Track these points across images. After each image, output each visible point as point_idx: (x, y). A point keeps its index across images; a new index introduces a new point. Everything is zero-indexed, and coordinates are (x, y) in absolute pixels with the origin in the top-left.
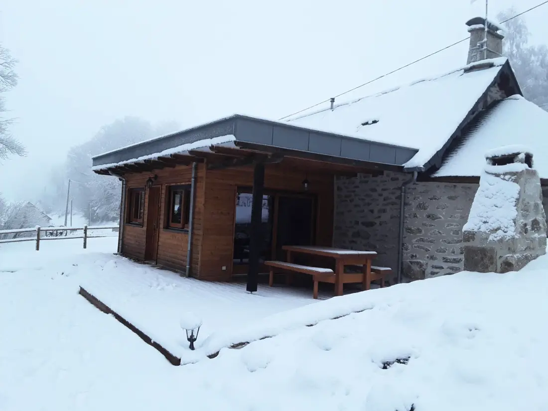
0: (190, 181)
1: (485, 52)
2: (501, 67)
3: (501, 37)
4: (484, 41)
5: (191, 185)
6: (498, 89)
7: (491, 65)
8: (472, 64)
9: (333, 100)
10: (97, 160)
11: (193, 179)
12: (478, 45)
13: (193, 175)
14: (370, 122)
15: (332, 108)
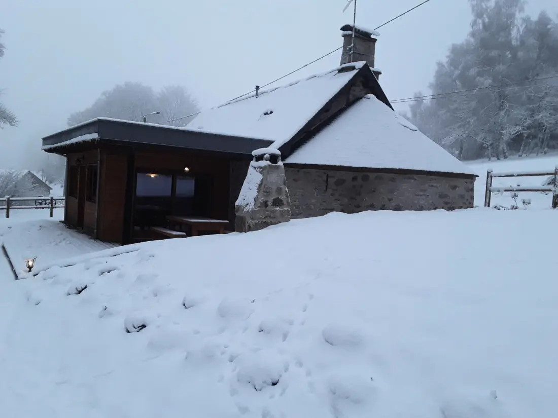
0: (97, 163)
1: (352, 55)
2: (358, 70)
3: (375, 40)
4: (351, 46)
5: (97, 166)
6: (362, 87)
7: (353, 68)
8: (344, 65)
9: (258, 88)
10: (46, 140)
11: (99, 162)
12: (347, 49)
13: (99, 158)
14: (269, 113)
15: (257, 95)
